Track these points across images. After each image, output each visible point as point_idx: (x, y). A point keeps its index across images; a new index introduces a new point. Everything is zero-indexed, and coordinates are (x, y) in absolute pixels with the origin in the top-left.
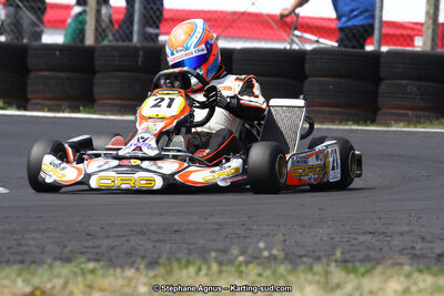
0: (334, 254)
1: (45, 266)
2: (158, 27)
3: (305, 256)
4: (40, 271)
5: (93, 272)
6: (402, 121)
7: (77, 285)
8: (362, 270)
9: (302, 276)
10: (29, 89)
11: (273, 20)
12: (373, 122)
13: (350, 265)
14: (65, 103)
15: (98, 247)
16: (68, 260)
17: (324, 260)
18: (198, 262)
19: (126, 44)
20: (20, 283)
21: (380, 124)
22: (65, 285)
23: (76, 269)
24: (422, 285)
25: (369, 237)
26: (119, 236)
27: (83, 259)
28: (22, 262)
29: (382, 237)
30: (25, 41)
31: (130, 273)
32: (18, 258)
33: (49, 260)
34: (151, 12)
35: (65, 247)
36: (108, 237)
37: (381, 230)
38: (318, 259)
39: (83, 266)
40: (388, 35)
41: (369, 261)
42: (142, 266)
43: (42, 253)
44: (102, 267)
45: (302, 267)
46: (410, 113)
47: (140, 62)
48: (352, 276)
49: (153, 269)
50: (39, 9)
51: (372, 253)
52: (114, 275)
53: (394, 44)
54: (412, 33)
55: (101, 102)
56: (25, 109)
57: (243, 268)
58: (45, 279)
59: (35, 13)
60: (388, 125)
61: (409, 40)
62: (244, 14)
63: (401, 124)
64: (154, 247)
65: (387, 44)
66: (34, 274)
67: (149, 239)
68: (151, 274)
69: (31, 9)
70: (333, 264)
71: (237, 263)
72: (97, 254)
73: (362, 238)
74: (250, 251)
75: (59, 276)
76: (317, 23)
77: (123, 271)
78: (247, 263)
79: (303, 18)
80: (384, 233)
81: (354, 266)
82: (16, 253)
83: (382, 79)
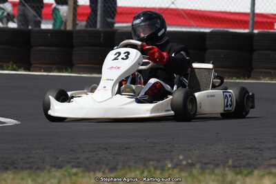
0: (227, 162)
1: (46, 171)
2: (113, 18)
3: (209, 163)
4: (42, 174)
5: (76, 174)
6: (267, 76)
8: (245, 172)
9: (208, 177)
10: (32, 58)
11: (185, 13)
12: (249, 77)
13: (238, 169)
14: (54, 67)
15: (78, 158)
16: (60, 167)
17: (221, 166)
18: (142, 168)
19: (93, 29)
20: (30, 182)
21: (254, 79)
23: (66, 173)
25: (249, 151)
26: (91, 151)
27: (69, 166)
28: (31, 168)
29: (257, 151)
30: (30, 27)
31: (99, 175)
32: (28, 166)
33: (48, 167)
34: (109, 9)
35: (58, 158)
36: (84, 152)
37: (256, 147)
38: (217, 165)
39: (69, 170)
40: (258, 22)
41: (250, 166)
42: (107, 171)
43: (44, 162)
44: (82, 171)
45: (207, 171)
46: (272, 71)
47: (102, 41)
48: (239, 177)
49: (113, 172)
50: (38, 7)
51: (251, 161)
52: (90, 177)
53: (262, 28)
54: (273, 21)
55: (77, 65)
56: (29, 71)
57: (170, 172)
58: (46, 179)
59: (35, 10)
60: (258, 79)
61: (271, 25)
62: (167, 9)
63: (267, 78)
64: (114, 158)
65: (257, 28)
66: (39, 176)
67: (110, 153)
68: (112, 175)
69: (33, 7)
70: (227, 169)
71: (166, 168)
72: (78, 163)
73: (244, 152)
74: (175, 161)
75: (54, 177)
76: (214, 15)
77: (94, 173)
78: (173, 168)
79: (204, 11)
80: (258, 148)
81: (240, 170)
82: (27, 163)
83: (255, 51)
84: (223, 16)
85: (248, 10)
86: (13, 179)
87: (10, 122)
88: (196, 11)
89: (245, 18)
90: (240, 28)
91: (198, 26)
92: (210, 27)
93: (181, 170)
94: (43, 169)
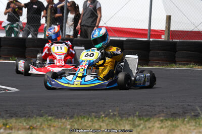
0: (136, 113)
1: (34, 118)
3: (125, 114)
4: (32, 120)
5: (50, 120)
6: (157, 65)
7: (45, 125)
8: (146, 119)
9: (124, 122)
10: (26, 54)
12: (147, 65)
13: (141, 118)
15: (52, 111)
16: (42, 116)
17: (132, 116)
18: (88, 117)
20: (25, 124)
21: (150, 66)
22: (41, 125)
23: (45, 119)
24: (167, 125)
25: (147, 107)
26: (59, 107)
27: (47, 116)
28: (25, 116)
31: (64, 120)
32: (24, 115)
33: (35, 116)
35: (41, 111)
36: (55, 107)
38: (130, 115)
39: (47, 118)
40: (152, 35)
41: (148, 116)
42: (68, 118)
43: (32, 113)
44: (54, 118)
45: (124, 118)
46: (160, 62)
48: (142, 122)
49: (71, 119)
51: (149, 113)
52: (58, 121)
53: (155, 38)
54: (161, 34)
57: (104, 119)
58: (34, 123)
60: (153, 66)
61: (160, 36)
64: (72, 111)
65: (152, 38)
66: (30, 121)
67: (69, 108)
68: (71, 121)
70: (135, 117)
71: (101, 117)
72: (52, 113)
73: (145, 107)
74: (106, 113)
75: (38, 122)
76: (128, 30)
77: (61, 120)
78: (105, 117)
79: (122, 28)
80: (152, 106)
81: (143, 118)
82: (24, 113)
83: (151, 50)
84: (133, 31)
85: (147, 28)
86: (15, 123)
87: (14, 89)
88: (118, 28)
89: (146, 32)
90: (143, 38)
91: (119, 37)
92: (126, 37)
93: (110, 118)
94: (32, 117)
